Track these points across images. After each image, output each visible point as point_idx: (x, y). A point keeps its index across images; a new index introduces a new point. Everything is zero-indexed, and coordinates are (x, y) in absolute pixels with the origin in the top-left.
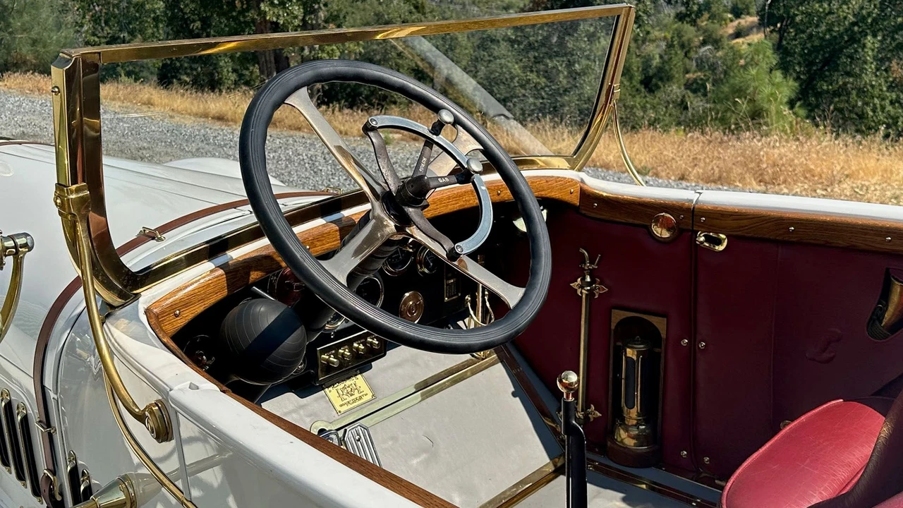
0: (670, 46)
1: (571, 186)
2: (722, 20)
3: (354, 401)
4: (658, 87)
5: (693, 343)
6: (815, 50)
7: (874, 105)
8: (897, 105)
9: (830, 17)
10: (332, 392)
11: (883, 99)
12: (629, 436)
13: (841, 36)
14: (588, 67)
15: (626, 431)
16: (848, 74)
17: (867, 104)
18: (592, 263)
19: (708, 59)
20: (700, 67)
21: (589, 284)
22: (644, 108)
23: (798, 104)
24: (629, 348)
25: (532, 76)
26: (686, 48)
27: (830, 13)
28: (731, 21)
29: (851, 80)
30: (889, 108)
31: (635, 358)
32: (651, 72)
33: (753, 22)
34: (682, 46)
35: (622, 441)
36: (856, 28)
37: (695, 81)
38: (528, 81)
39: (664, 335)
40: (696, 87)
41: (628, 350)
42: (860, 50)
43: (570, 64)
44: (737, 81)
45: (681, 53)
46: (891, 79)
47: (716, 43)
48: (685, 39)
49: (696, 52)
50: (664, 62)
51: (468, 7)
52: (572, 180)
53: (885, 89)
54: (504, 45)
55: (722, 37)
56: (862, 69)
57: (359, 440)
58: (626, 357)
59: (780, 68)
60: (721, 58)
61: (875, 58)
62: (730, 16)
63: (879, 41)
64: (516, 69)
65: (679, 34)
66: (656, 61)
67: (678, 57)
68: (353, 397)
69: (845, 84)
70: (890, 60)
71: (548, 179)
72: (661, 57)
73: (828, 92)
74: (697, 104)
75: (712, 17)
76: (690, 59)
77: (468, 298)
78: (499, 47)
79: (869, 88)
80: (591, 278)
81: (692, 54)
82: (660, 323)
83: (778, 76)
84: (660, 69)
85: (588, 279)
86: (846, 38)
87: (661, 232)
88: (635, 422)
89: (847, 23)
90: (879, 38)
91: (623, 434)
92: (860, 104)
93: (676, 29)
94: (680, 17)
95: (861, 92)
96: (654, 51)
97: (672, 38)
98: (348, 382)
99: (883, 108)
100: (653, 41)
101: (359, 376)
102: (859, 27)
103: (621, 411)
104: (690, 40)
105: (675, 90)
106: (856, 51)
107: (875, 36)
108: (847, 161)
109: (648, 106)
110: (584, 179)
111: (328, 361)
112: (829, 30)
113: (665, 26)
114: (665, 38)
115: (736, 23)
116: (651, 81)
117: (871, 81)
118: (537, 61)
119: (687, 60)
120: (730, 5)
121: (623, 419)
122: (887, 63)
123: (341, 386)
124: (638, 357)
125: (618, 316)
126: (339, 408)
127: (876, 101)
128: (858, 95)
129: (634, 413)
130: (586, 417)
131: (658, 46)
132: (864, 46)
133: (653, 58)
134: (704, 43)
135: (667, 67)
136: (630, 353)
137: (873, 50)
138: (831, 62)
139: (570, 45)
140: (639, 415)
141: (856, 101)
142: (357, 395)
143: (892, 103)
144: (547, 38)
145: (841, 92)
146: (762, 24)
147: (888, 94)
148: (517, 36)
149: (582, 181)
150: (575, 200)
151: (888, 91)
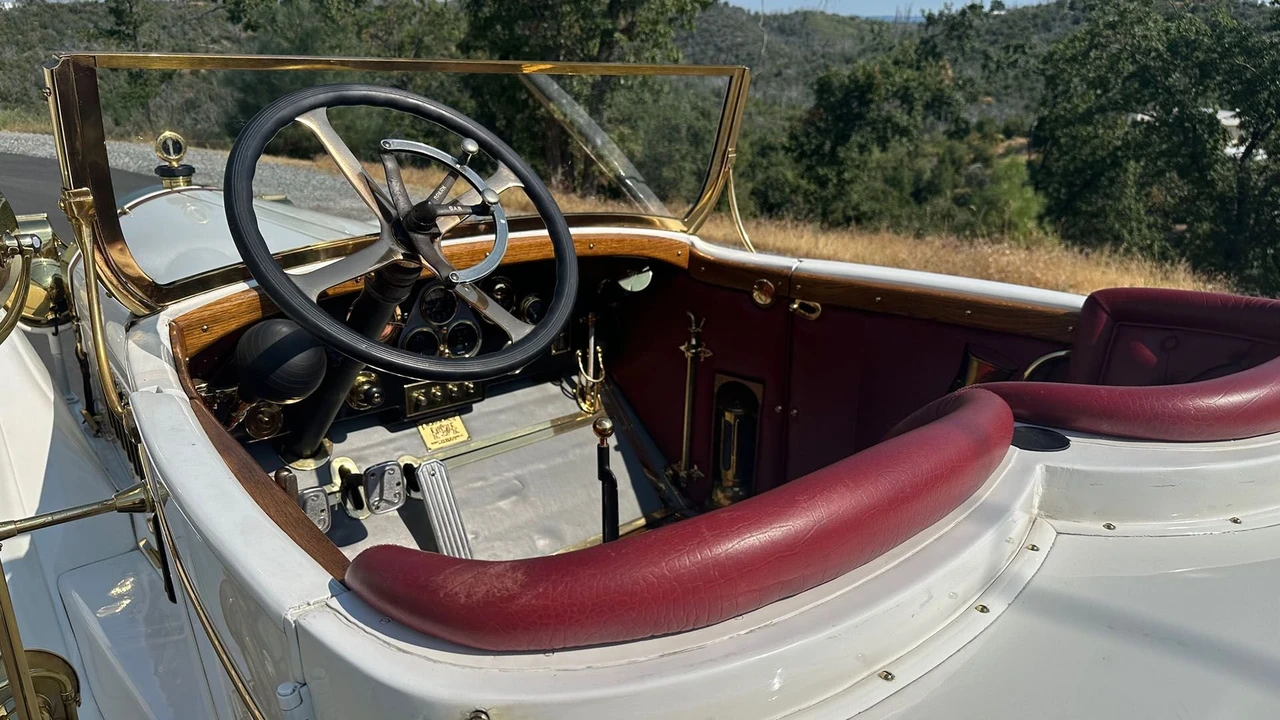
0: (941, 161)
1: (678, 248)
2: (994, 141)
3: (448, 440)
4: (926, 199)
5: (786, 410)
6: (1079, 171)
7: (1132, 227)
8: (1154, 229)
9: (1096, 141)
10: (426, 430)
11: (1140, 223)
12: (725, 497)
13: (1103, 159)
14: (857, 176)
15: (723, 491)
16: (1107, 196)
17: (1124, 226)
18: (697, 326)
19: (977, 175)
20: (969, 183)
21: (694, 347)
22: (910, 219)
23: (1047, 219)
24: (728, 411)
25: (803, 183)
26: (957, 164)
27: (1096, 137)
28: (1002, 141)
29: (1110, 202)
30: (1145, 231)
31: (732, 422)
32: (922, 185)
33: (1021, 144)
34: (953, 162)
35: (719, 500)
36: (1119, 153)
37: (963, 196)
38: (798, 187)
39: (760, 402)
40: (961, 201)
41: (727, 414)
42: (1122, 174)
43: (839, 174)
44: (989, 193)
45: (951, 169)
46: (1150, 204)
47: (986, 161)
48: (957, 155)
49: (966, 169)
50: (934, 176)
51: (754, 117)
52: (681, 242)
53: (1142, 212)
54: (782, 153)
55: (992, 156)
56: (1122, 193)
57: (433, 475)
58: (726, 421)
59: (1031, 184)
60: (989, 176)
61: (1135, 182)
62: (1001, 136)
63: (1142, 167)
64: (790, 175)
65: (951, 151)
66: (927, 175)
67: (948, 174)
68: (448, 437)
69: (1104, 206)
70: (1151, 185)
71: (650, 238)
72: (932, 171)
73: (1086, 212)
74: (961, 216)
75: (984, 137)
76: (960, 175)
77: (579, 353)
78: (777, 154)
79: (1128, 211)
80: (697, 341)
81: (963, 172)
82: (757, 389)
83: (1029, 192)
84: (930, 183)
85: (694, 342)
86: (1109, 161)
87: (761, 299)
88: (731, 484)
89: (1111, 148)
90: (1142, 164)
91: (720, 495)
92: (1117, 226)
93: (948, 147)
94: (951, 135)
95: (1120, 215)
96: (927, 165)
97: (944, 154)
98: (444, 422)
99: (1140, 230)
100: (925, 156)
101: (457, 418)
102: (1122, 152)
103: (720, 472)
104: (961, 158)
105: (942, 202)
106: (1118, 175)
107: (1138, 161)
108: (1073, 273)
109: (914, 216)
110: (695, 242)
111: (417, 399)
112: (1093, 153)
113: (939, 143)
114: (938, 154)
115: (1006, 143)
116: (922, 193)
117: (1129, 205)
118: (810, 168)
119: (956, 176)
120: (1002, 125)
121: (720, 480)
122: (1148, 189)
123: (437, 424)
124: (735, 421)
125: (721, 380)
126: (429, 446)
127: (1134, 224)
128: (1115, 218)
129: (730, 474)
130: (689, 476)
131: (930, 161)
132: (1126, 170)
133: (925, 172)
134: (974, 161)
135: (936, 181)
136: (729, 417)
137: (1134, 175)
138: (1091, 185)
139: (842, 155)
140: (735, 477)
141: (1114, 224)
142: (452, 435)
143: (1149, 227)
144: (821, 146)
145: (1101, 213)
146: (1030, 147)
147: (1145, 218)
148: (791, 145)
149: (693, 245)
150: (684, 263)
151: (1145, 215)
